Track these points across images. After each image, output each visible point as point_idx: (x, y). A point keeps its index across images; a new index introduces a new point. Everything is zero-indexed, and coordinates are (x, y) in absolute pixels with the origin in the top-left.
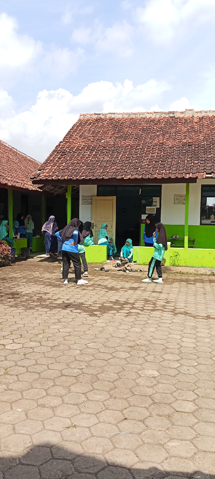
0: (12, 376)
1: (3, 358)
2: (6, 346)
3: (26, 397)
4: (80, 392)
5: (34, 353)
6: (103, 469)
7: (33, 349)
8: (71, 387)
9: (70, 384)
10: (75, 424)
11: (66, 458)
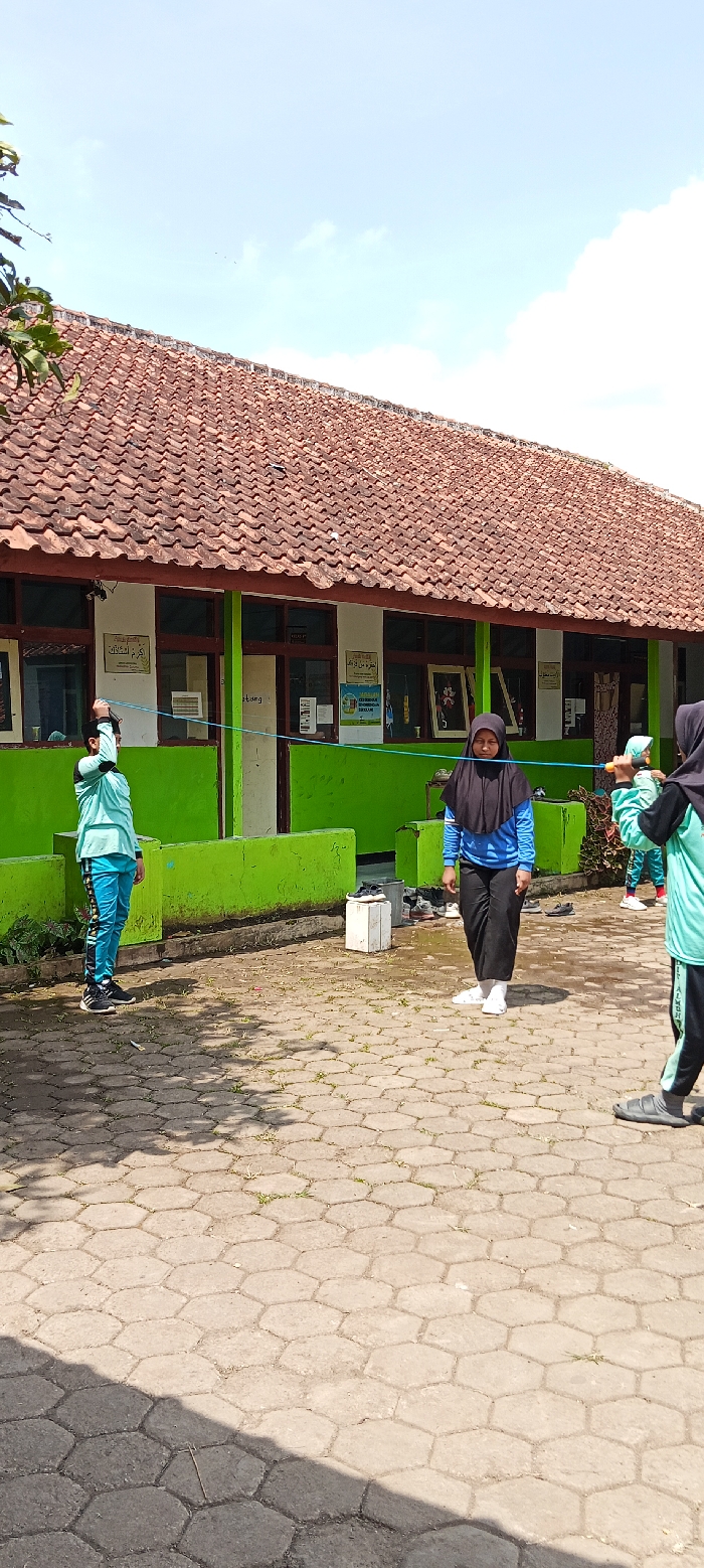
0: (486, 1196)
1: (485, 1143)
2: (510, 1111)
3: (496, 1257)
4: (668, 1271)
5: (582, 1141)
6: (613, 1487)
7: (584, 1133)
8: (645, 1253)
9: (649, 1244)
10: (602, 1353)
11: (525, 1433)
